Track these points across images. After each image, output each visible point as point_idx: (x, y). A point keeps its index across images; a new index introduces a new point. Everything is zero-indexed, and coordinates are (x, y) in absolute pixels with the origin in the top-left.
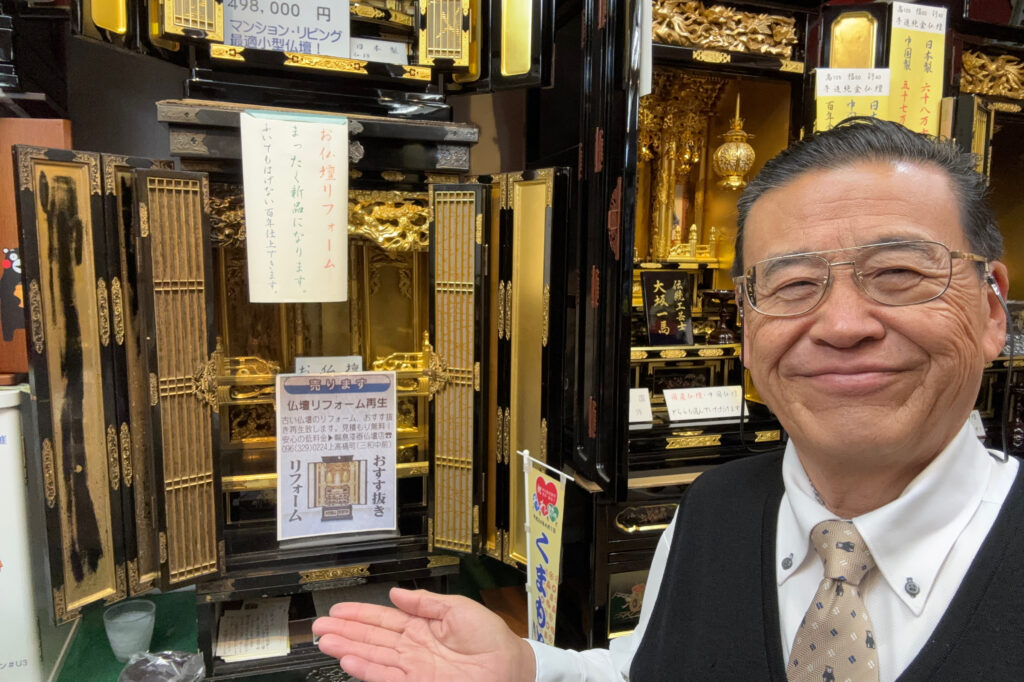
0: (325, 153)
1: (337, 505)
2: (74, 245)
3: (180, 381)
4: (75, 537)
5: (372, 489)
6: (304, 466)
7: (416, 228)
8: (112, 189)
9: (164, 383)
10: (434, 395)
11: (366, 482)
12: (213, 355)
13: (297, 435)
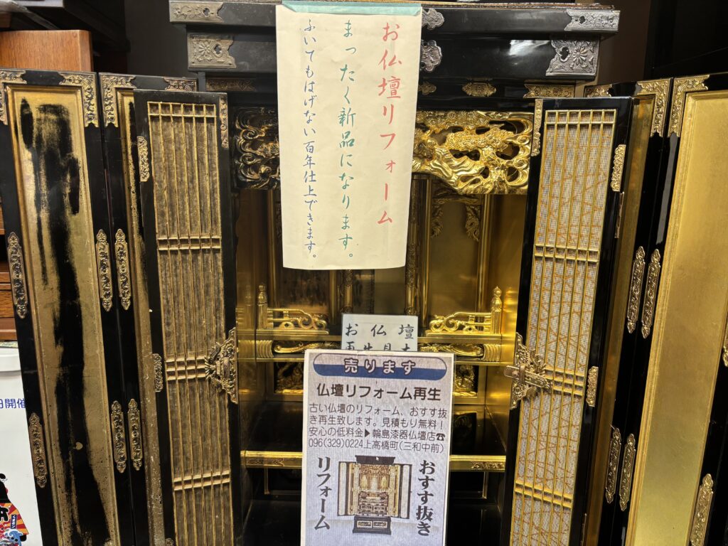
0: (388, 60)
1: (372, 515)
2: (68, 190)
3: (191, 363)
4: (76, 517)
5: (416, 501)
6: (334, 464)
7: (504, 162)
8: (112, 118)
9: (172, 364)
10: (519, 402)
11: (409, 492)
12: (232, 332)
13: (327, 427)
